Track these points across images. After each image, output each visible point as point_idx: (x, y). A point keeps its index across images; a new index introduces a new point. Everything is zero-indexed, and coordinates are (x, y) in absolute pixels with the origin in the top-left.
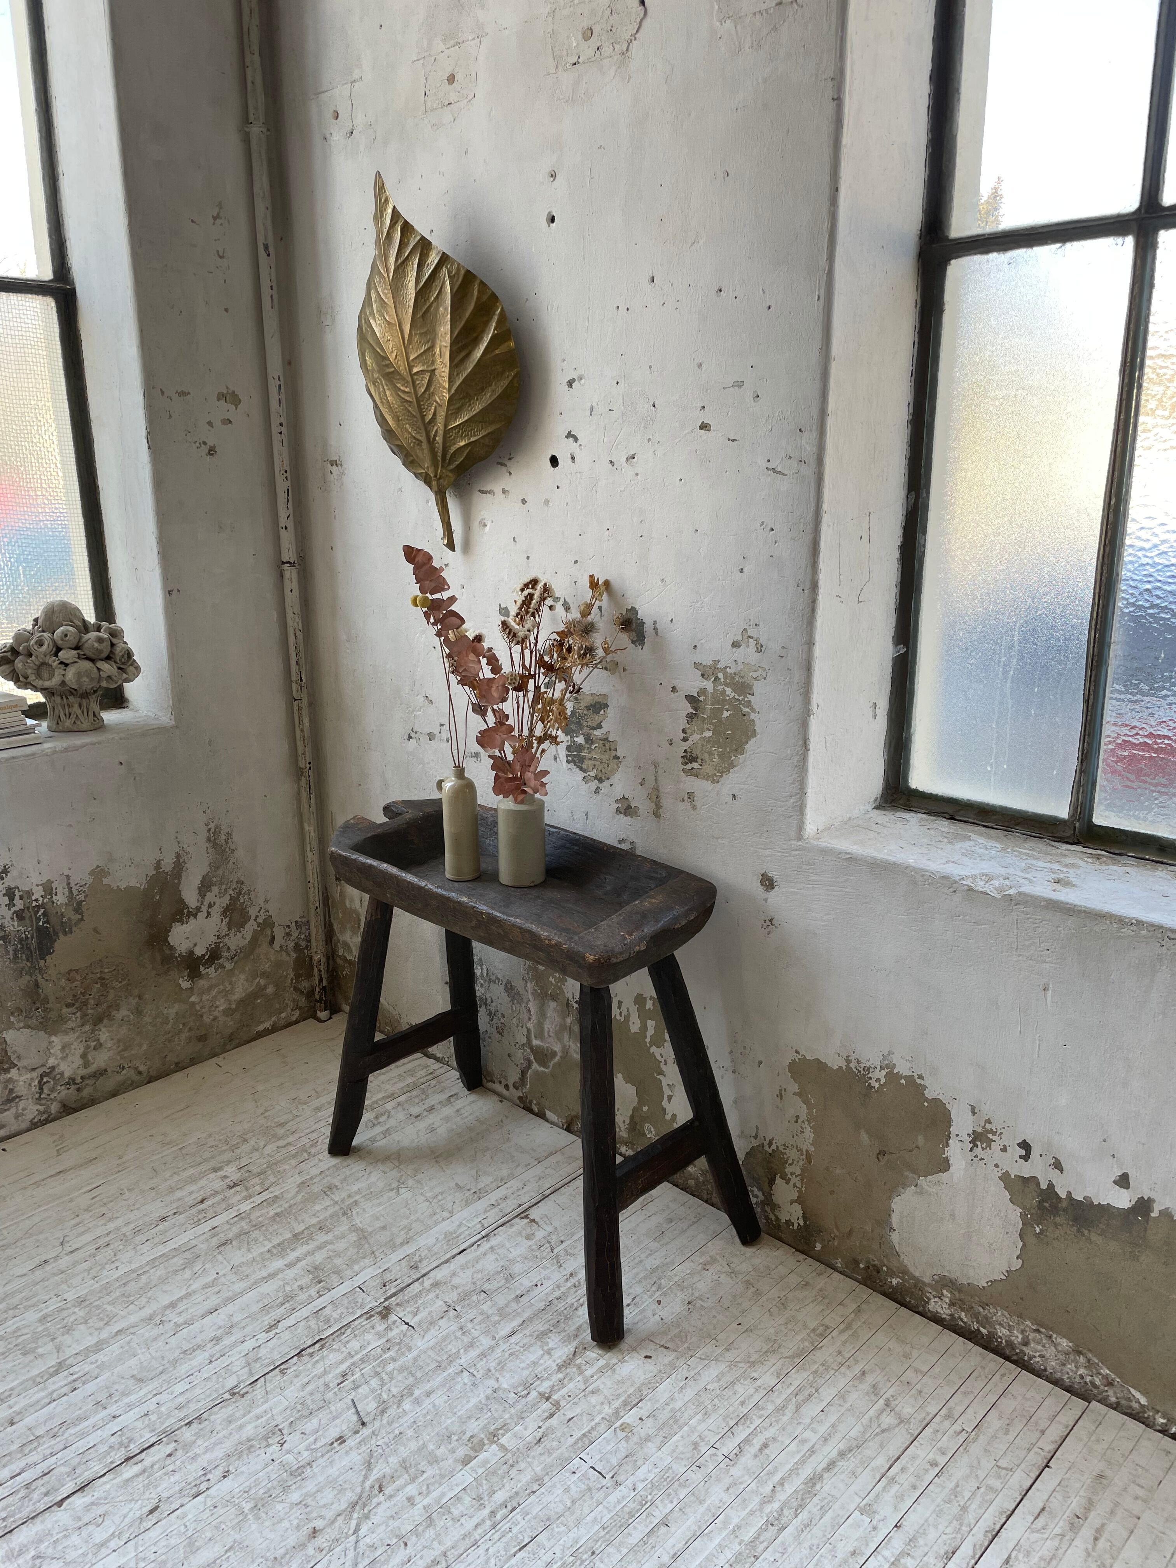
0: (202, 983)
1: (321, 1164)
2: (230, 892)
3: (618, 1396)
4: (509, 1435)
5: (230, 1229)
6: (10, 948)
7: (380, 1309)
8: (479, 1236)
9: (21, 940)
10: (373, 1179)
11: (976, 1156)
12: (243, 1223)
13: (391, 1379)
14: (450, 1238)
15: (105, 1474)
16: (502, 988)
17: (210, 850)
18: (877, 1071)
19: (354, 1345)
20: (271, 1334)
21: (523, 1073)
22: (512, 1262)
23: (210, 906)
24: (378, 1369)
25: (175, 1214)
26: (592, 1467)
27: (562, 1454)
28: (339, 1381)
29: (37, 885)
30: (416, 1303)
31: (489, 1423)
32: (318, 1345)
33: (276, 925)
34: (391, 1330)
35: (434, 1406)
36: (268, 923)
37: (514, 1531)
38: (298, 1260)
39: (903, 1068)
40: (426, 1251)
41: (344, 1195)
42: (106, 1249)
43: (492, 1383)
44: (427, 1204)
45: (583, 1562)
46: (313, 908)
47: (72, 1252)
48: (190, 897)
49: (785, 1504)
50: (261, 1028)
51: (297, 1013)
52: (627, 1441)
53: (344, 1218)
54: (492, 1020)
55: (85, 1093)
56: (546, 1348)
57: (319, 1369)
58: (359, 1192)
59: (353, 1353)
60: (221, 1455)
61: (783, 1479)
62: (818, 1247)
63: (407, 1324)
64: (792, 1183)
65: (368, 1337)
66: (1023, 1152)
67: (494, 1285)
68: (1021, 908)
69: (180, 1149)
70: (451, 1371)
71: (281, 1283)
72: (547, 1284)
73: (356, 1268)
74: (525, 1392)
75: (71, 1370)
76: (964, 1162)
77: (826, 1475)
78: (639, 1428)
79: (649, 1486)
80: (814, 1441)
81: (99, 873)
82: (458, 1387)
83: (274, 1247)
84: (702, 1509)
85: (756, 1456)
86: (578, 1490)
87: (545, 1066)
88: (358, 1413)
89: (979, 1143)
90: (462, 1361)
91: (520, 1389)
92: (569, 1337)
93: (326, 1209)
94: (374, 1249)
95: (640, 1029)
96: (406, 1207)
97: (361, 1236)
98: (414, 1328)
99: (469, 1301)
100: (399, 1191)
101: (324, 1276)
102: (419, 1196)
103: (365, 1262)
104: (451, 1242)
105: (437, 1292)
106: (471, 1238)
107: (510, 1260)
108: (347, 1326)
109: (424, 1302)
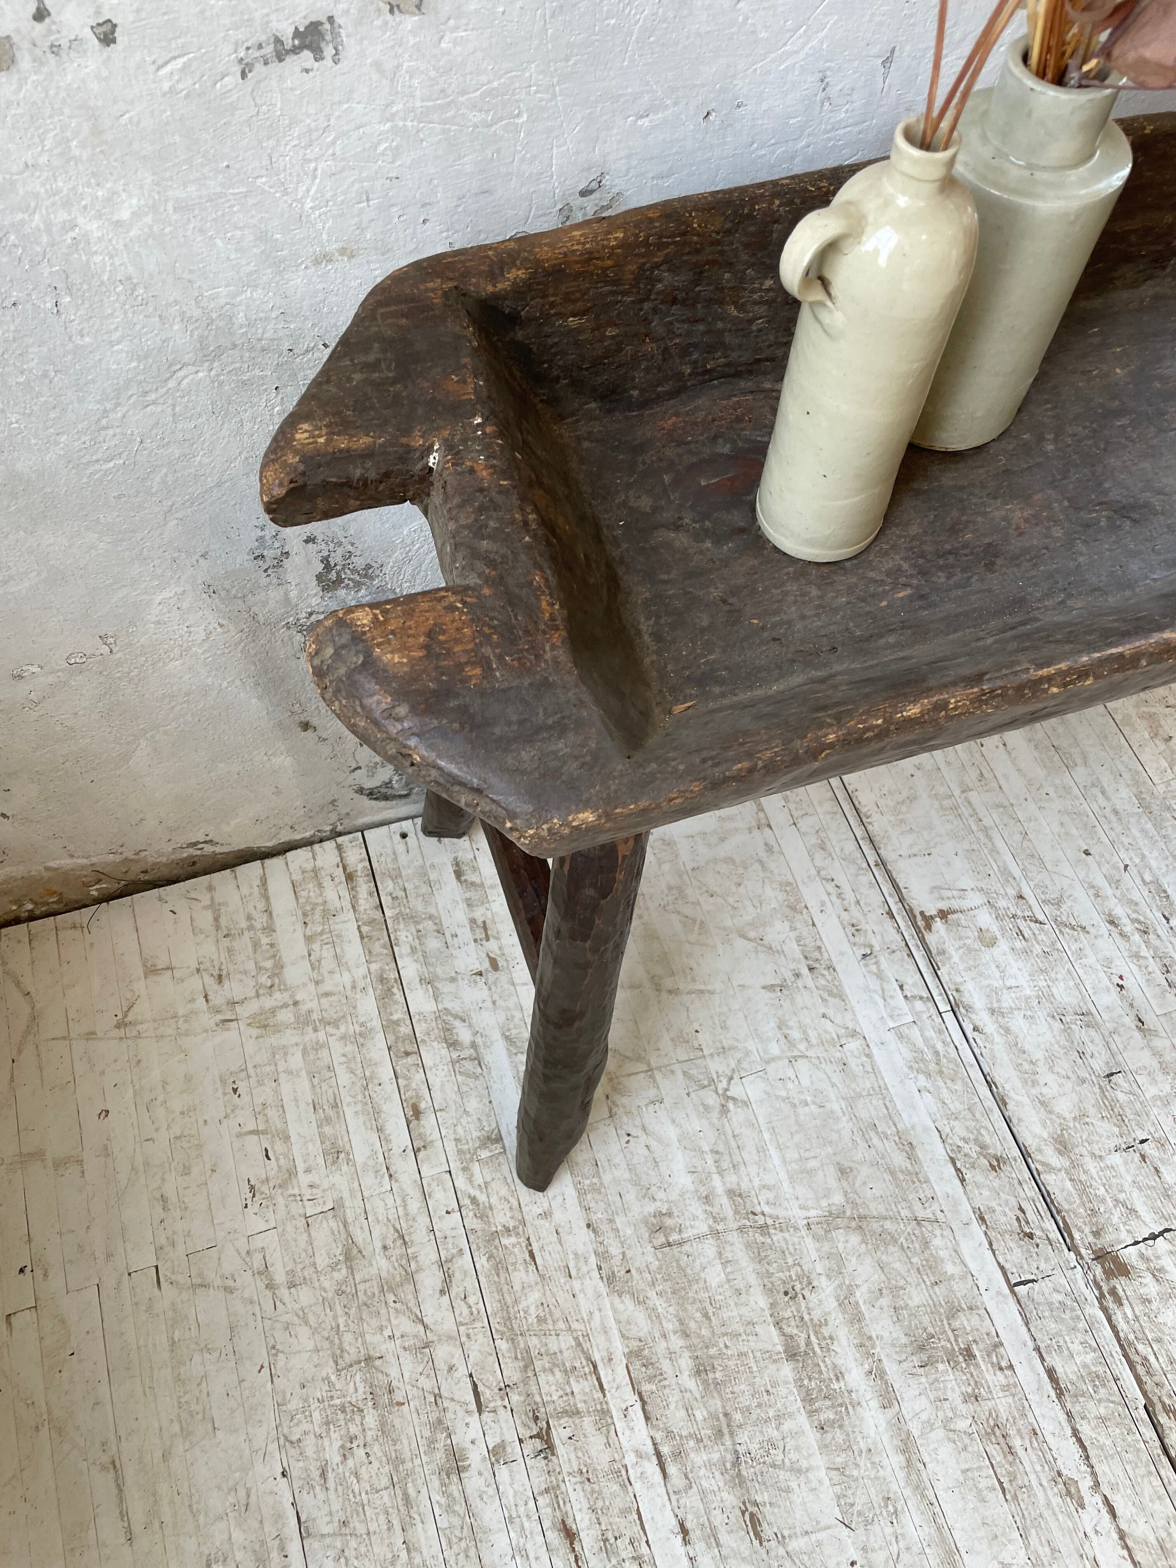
1: (558, 1216)
5: (703, 1493)
7: (1098, 1271)
8: (949, 1017)
10: (670, 1132)
12: (698, 1458)
14: (932, 1067)
22: (1045, 996)
30: (1103, 1201)
34: (1161, 1270)
38: (877, 1374)
40: (956, 1123)
41: (696, 1208)
44: (801, 1064)
53: (777, 1236)
58: (698, 1173)
63: (1153, 1237)
67: (1097, 1048)
69: (305, 1536)
71: (940, 1433)
73: (950, 1268)
83: (811, 1413)
94: (905, 1213)
96: (794, 1106)
97: (853, 1224)
98: (1167, 1230)
99: (1127, 1110)
100: (734, 1099)
101: (952, 1339)
102: (771, 1068)
103: (939, 1243)
104: (941, 1072)
105: (1085, 1152)
106: (940, 1032)
107: (1038, 997)
108: (1122, 1346)
109: (1104, 1185)
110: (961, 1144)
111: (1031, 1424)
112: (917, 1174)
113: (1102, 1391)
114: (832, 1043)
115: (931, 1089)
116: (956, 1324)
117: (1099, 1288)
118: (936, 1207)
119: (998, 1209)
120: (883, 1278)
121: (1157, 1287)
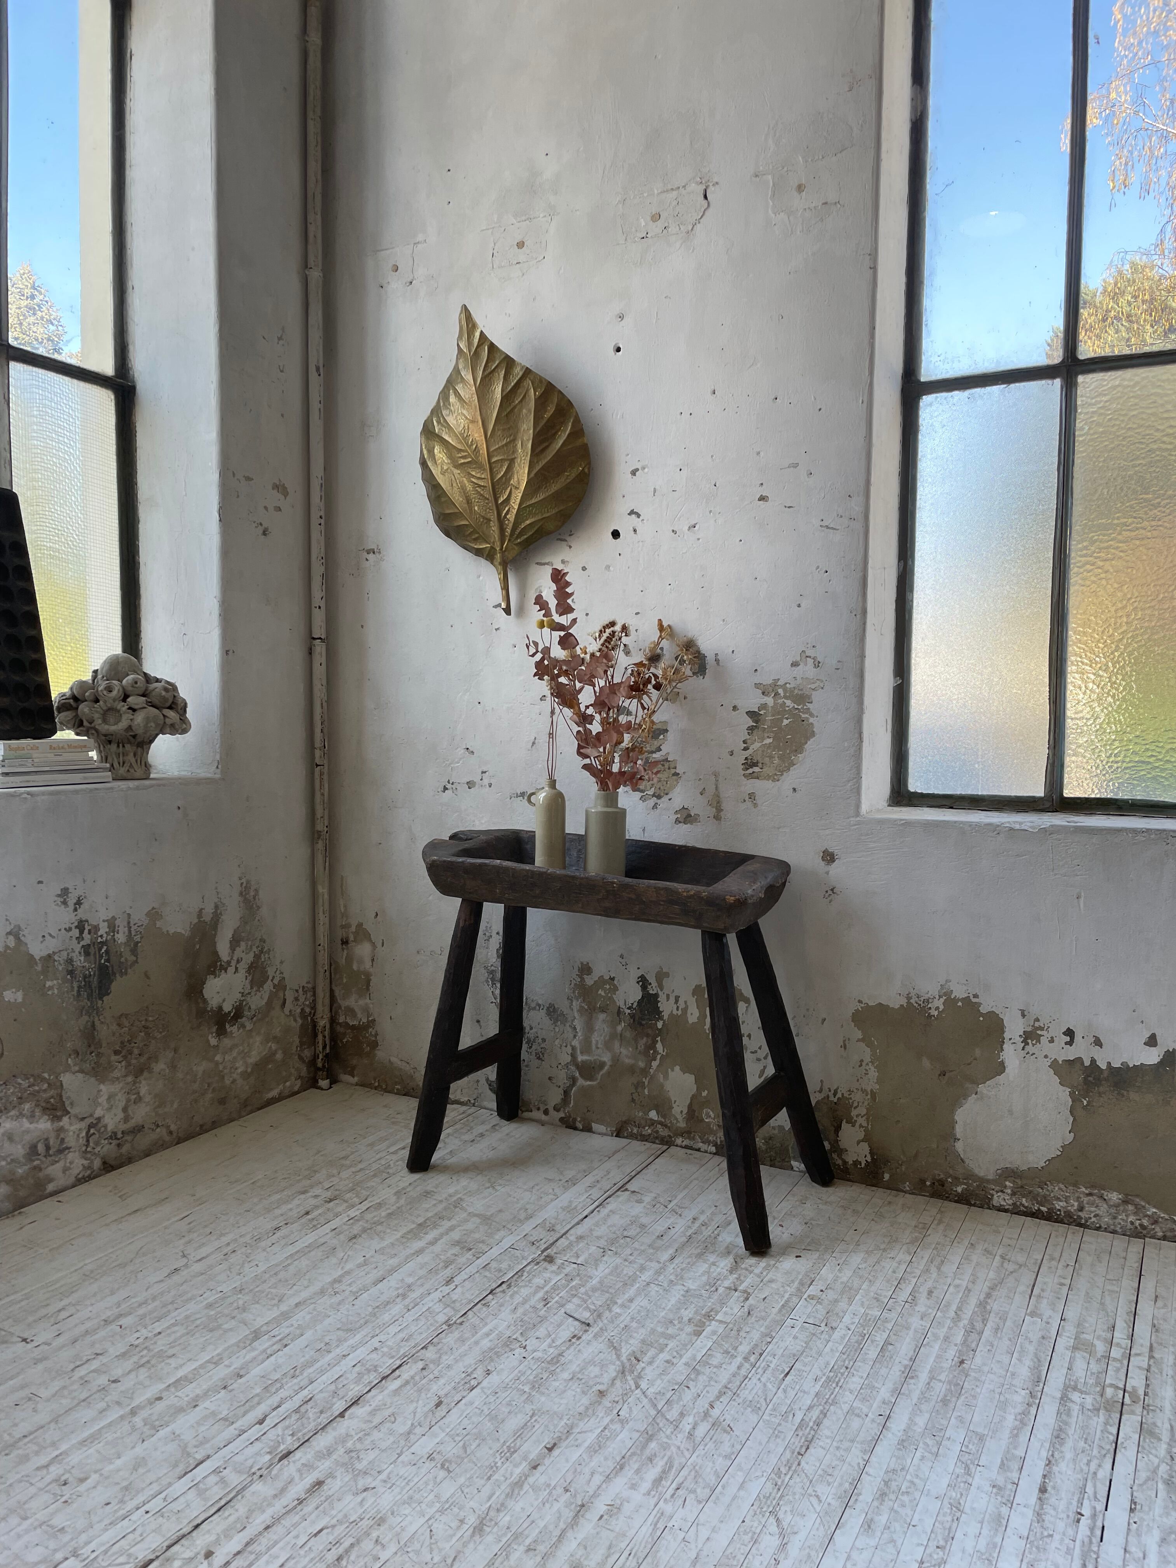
0: (227, 1042)
1: (404, 1179)
2: (254, 949)
3: (793, 1281)
4: (720, 1314)
5: (351, 1228)
6: (75, 985)
7: (542, 1258)
8: (594, 1206)
9: (85, 977)
10: (463, 1183)
11: (1028, 1053)
12: (361, 1223)
13: (589, 1297)
15: (370, 1390)
16: (543, 1013)
17: (242, 905)
18: (936, 1000)
19: (538, 1281)
20: (452, 1286)
21: (566, 1093)
22: (637, 1217)
23: (238, 961)
24: (572, 1293)
25: (286, 1224)
27: (774, 1319)
28: (543, 1304)
29: (104, 921)
30: (571, 1251)
31: (697, 1310)
32: (504, 1286)
33: (288, 988)
34: (563, 1268)
35: (642, 1306)
36: (281, 986)
37: (772, 1366)
38: (437, 1239)
39: (959, 992)
40: (554, 1220)
41: (444, 1196)
42: (233, 1255)
43: (680, 1287)
44: (528, 1192)
45: (842, 1374)
46: (322, 971)
47: (200, 1260)
48: (223, 949)
50: (271, 1095)
51: (299, 1083)
52: (821, 1304)
53: (457, 1209)
54: (531, 1047)
55: (125, 1149)
56: (709, 1262)
57: (518, 1299)
58: (457, 1192)
59: (541, 1286)
60: (473, 1362)
62: (887, 1177)
63: (574, 1263)
64: (857, 1125)
65: (547, 1275)
66: (1068, 1039)
67: (633, 1232)
68: (1055, 836)
69: (253, 1183)
70: (638, 1285)
71: (433, 1255)
72: (677, 1227)
73: (497, 1237)
74: (714, 1289)
75: (272, 1334)
76: (1018, 1062)
77: (989, 1301)
78: (824, 1296)
79: (859, 1326)
80: (965, 1284)
81: (154, 915)
82: (653, 1293)
83: (405, 1234)
84: (910, 1332)
85: (928, 1298)
86: (804, 1336)
87: (590, 1078)
88: (577, 1319)
89: (1029, 1041)
90: (643, 1278)
91: (707, 1287)
93: (434, 1205)
94: (503, 1224)
95: (698, 1018)
98: (581, 1265)
103: (502, 1233)
121: (554, 1270)
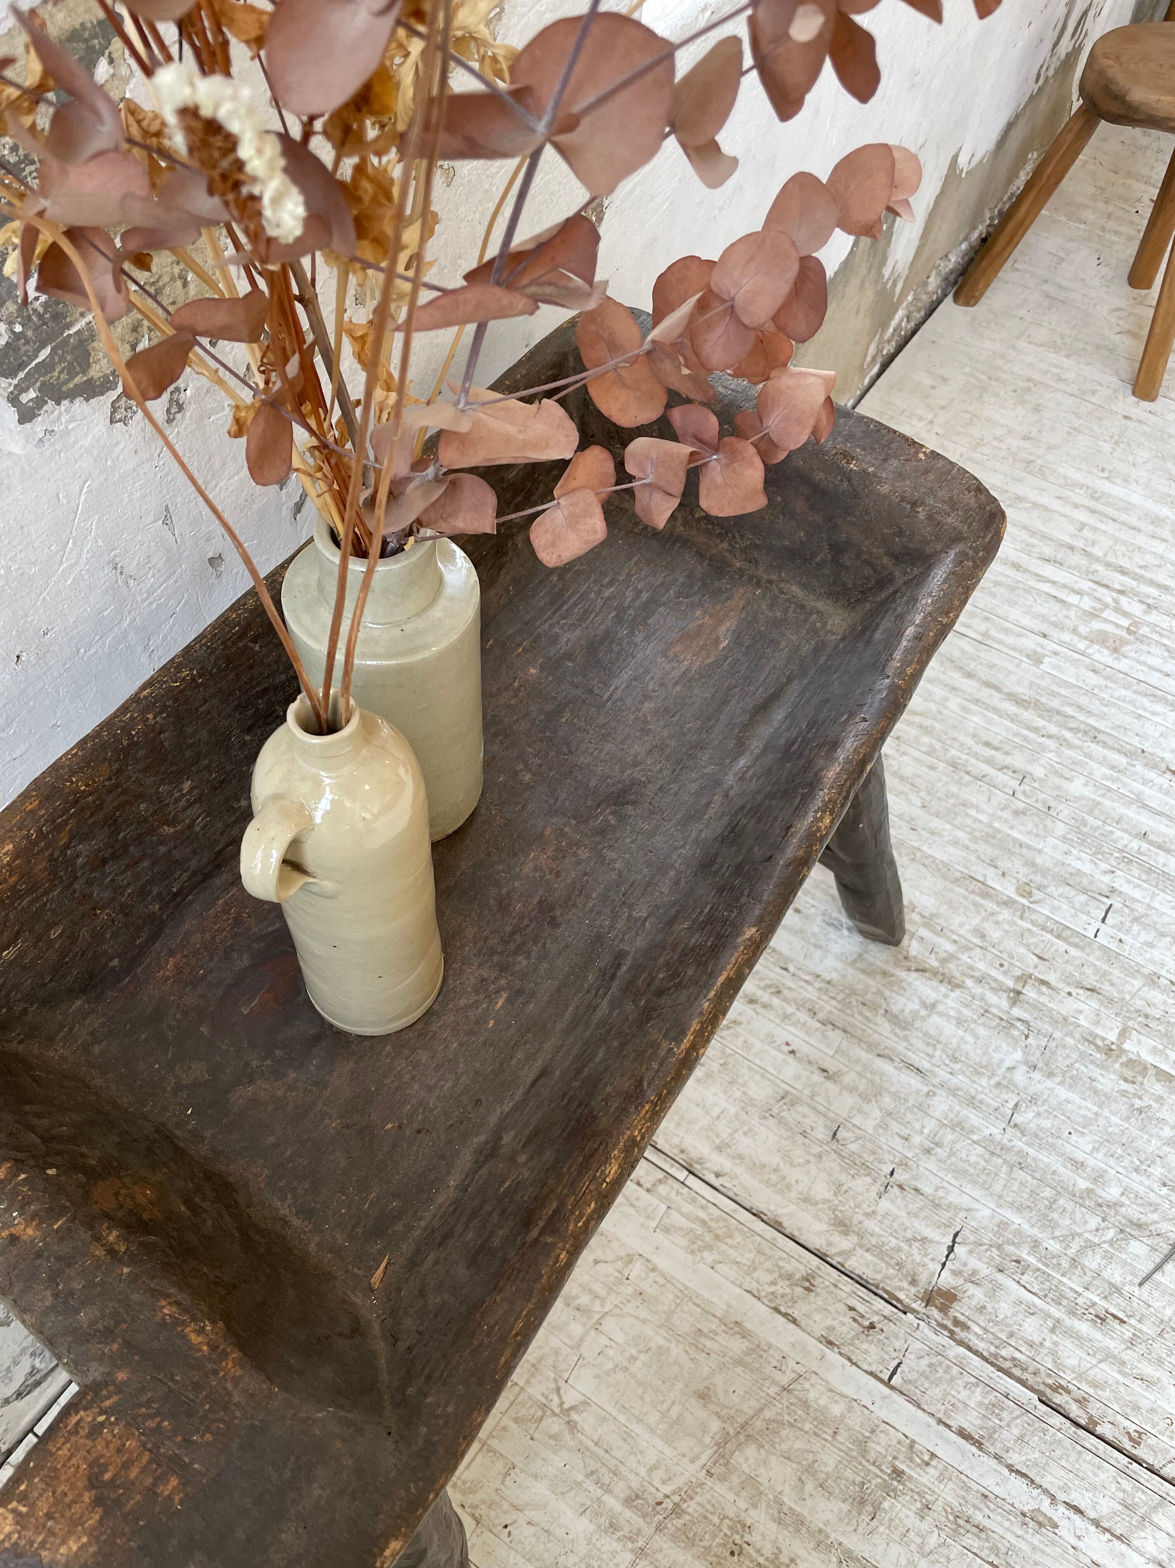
3: (976, 905)
4: (1099, 1031)
7: (935, 1313)
8: (692, 1181)
10: (541, 1490)
13: (1074, 1235)
14: (708, 1237)
19: (1031, 1328)
22: (747, 1104)
24: (1065, 1264)
26: (1103, 920)
27: (1099, 959)
28: (1116, 1324)
30: (899, 1249)
31: (1092, 1062)
34: (974, 1273)
35: (1095, 1149)
38: (846, 1558)
40: (755, 1275)
41: (609, 1544)
43: (1020, 1076)
44: (607, 1324)
49: (1060, 725)
52: (1045, 887)
53: (691, 1507)
56: (923, 1013)
57: (1107, 1372)
59: (1050, 1323)
61: (1029, 728)
63: (951, 1249)
67: (811, 1120)
73: (836, 1410)
74: (1018, 1024)
77: (1006, 690)
78: (1016, 875)
79: (1100, 857)
80: (959, 700)
82: (1046, 1123)
84: (1107, 803)
85: (1007, 753)
86: (1143, 932)
88: (1159, 1267)
91: (1016, 1033)
92: (891, 983)
94: (773, 1391)
96: (626, 1369)
97: (742, 1438)
98: (956, 1235)
99: (865, 1155)
100: (572, 1408)
101: (878, 1472)
102: (585, 1350)
103: (814, 1394)
104: (717, 1237)
105: (861, 1218)
106: (693, 1200)
107: (743, 1109)
108: (992, 1364)
109: (891, 1234)
110: (772, 1289)
111: (978, 1492)
112: (759, 1346)
113: (1004, 1415)
114: (618, 1282)
115: (720, 1259)
116: (872, 1456)
117: (945, 1327)
118: (791, 1363)
119: (835, 1323)
120: (795, 1466)
121: (981, 1290)
